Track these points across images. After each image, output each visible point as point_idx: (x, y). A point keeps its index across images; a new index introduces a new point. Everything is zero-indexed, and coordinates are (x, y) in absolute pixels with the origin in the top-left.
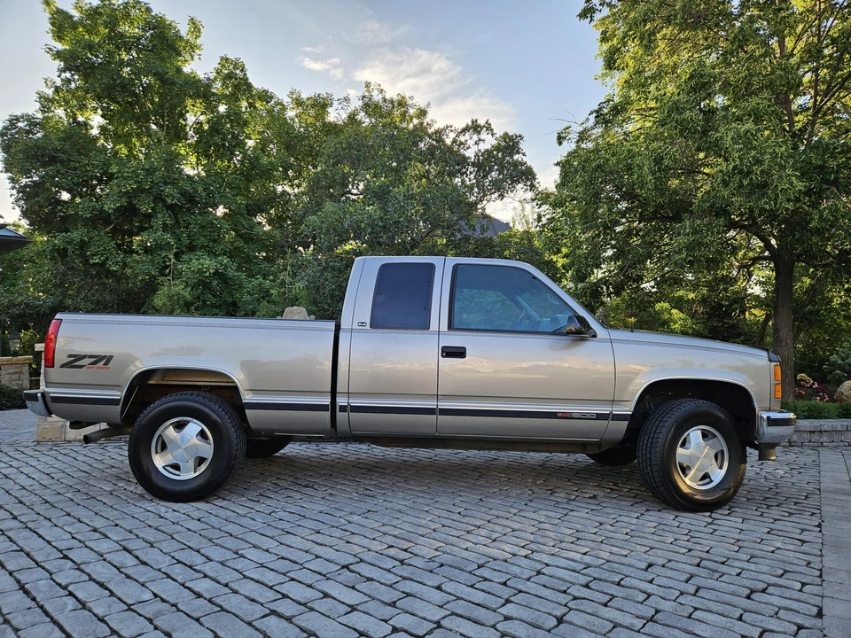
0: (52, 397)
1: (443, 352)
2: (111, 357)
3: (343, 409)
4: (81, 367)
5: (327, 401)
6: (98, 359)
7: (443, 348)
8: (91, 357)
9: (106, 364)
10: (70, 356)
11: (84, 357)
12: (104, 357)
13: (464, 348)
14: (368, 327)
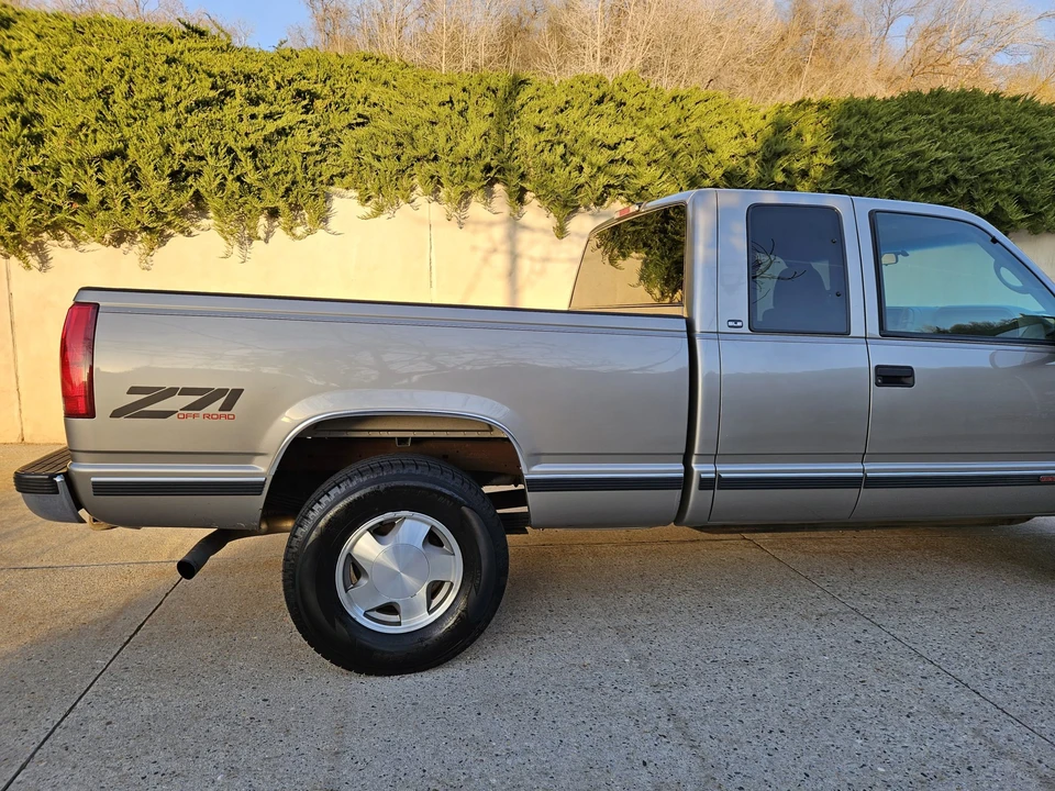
0: (94, 484)
1: (877, 376)
2: (237, 393)
3: (706, 484)
4: (165, 414)
5: (675, 469)
6: (206, 397)
7: (877, 367)
8: (186, 392)
9: (227, 406)
10: (133, 391)
11: (171, 392)
12: (221, 392)
13: (911, 368)
14: (746, 329)
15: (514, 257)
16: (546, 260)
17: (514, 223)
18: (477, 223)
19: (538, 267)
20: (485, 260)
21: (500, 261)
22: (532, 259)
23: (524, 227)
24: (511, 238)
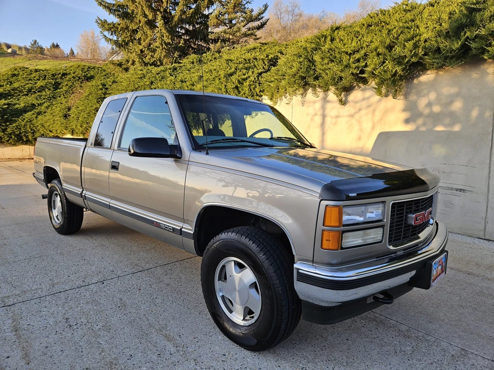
0: (36, 176)
1: (111, 165)
5: (80, 191)
7: (112, 162)
14: (93, 146)
15: (324, 116)
16: (337, 117)
17: (325, 100)
18: (310, 102)
19: (334, 120)
20: (312, 119)
21: (318, 119)
22: (332, 117)
23: (328, 101)
24: (323, 108)
